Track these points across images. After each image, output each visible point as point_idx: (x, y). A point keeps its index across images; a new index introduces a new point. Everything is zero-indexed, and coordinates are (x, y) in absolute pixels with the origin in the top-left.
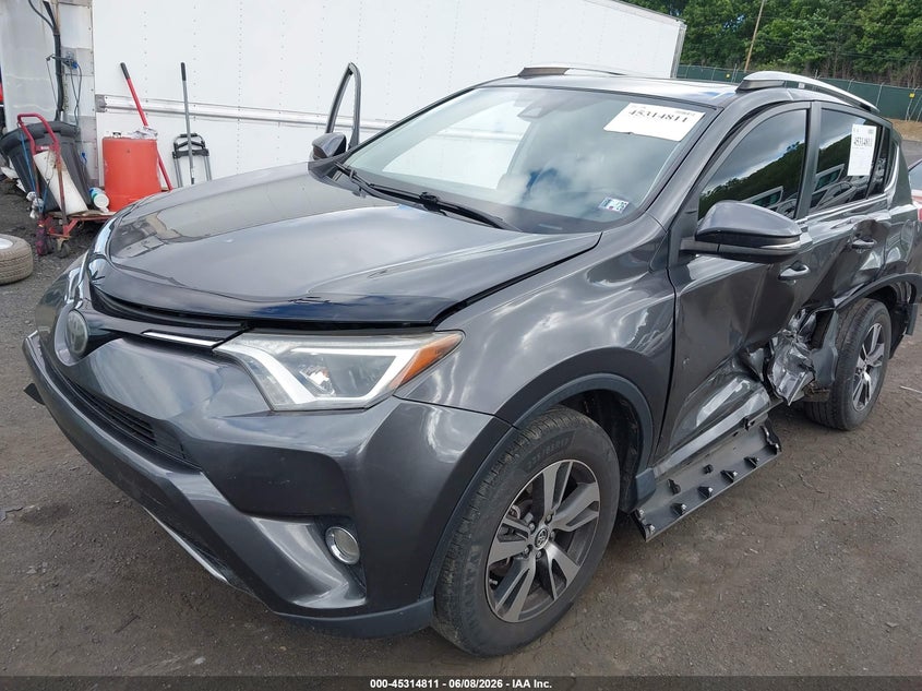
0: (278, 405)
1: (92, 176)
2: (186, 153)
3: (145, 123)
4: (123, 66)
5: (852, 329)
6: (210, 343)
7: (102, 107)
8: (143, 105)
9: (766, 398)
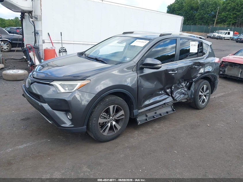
0: (59, 92)
1: (42, 57)
2: (62, 52)
3: (53, 46)
4: (48, 33)
5: (198, 86)
6: (49, 83)
7: (44, 42)
8: (53, 42)
9: (172, 99)
